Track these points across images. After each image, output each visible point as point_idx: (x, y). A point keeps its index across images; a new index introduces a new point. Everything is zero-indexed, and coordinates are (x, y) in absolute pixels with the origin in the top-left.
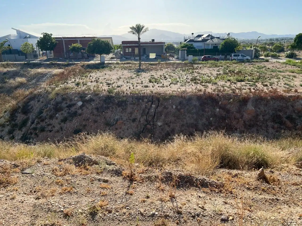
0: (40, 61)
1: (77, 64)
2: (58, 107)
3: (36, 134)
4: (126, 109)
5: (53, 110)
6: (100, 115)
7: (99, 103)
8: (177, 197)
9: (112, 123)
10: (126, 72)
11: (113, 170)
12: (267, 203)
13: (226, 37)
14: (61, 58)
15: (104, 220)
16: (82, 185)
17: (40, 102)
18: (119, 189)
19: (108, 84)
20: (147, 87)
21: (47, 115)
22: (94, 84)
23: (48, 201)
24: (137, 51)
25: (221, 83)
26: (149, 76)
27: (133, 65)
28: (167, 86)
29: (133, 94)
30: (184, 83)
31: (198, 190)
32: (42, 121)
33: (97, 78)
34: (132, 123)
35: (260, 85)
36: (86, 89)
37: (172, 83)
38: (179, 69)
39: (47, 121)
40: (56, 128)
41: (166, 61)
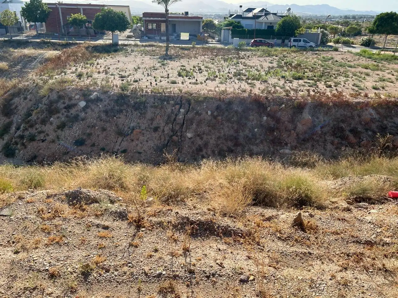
0: (26, 37)
1: (80, 43)
2: (53, 107)
3: (23, 144)
4: (145, 113)
5: (46, 112)
6: (109, 121)
7: (108, 104)
8: (192, 251)
9: (126, 132)
10: (147, 58)
11: (116, 212)
12: (298, 258)
13: (285, 13)
14: (58, 35)
15: (99, 282)
16: (75, 233)
17: (28, 100)
18: (122, 238)
19: (122, 77)
20: (174, 82)
21: (38, 118)
22: (103, 75)
23: (30, 257)
24: (163, 27)
25: (273, 80)
26: (178, 66)
27: (158, 49)
28: (201, 83)
29: (155, 93)
30: (224, 79)
31: (219, 241)
32: (32, 126)
33: (107, 67)
34: (153, 133)
35: (321, 86)
36: (91, 83)
37: (208, 78)
38: (220, 57)
39: (38, 127)
40: (51, 137)
41: (202, 44)
